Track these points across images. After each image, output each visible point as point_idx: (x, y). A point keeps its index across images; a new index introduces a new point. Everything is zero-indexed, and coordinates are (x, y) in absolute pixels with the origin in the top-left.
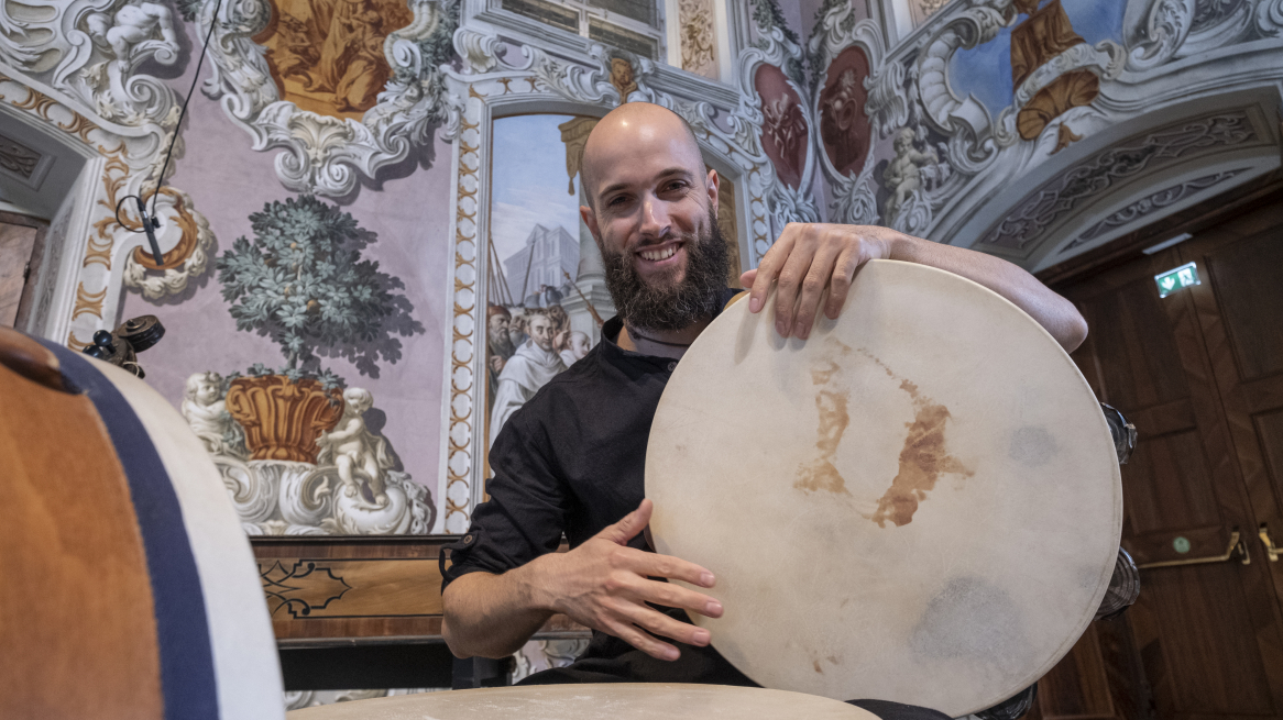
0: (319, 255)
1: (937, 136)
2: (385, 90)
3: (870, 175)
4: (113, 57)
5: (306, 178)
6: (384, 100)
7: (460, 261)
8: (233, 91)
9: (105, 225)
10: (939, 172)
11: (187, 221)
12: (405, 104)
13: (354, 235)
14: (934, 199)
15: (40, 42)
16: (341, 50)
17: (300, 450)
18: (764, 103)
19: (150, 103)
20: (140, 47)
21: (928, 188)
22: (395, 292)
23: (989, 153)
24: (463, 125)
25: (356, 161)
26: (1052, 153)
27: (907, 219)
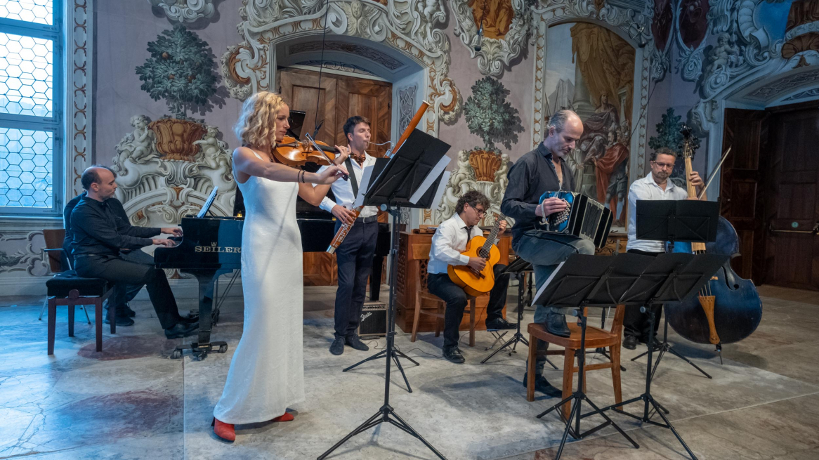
0: (493, 102)
1: (741, 42)
2: (512, 23)
3: (702, 51)
4: (427, 22)
5: (488, 68)
6: (512, 28)
7: (536, 100)
8: (463, 31)
9: (431, 95)
10: (738, 60)
11: (453, 91)
12: (519, 28)
13: (503, 92)
14: (732, 72)
15: (405, 18)
16: (497, 5)
17: (490, 178)
18: (655, 6)
19: (439, 42)
20: (434, 15)
21: (731, 66)
22: (515, 115)
23: (765, 58)
24: (538, 36)
25: (503, 59)
26: (794, 68)
27: (716, 78)
